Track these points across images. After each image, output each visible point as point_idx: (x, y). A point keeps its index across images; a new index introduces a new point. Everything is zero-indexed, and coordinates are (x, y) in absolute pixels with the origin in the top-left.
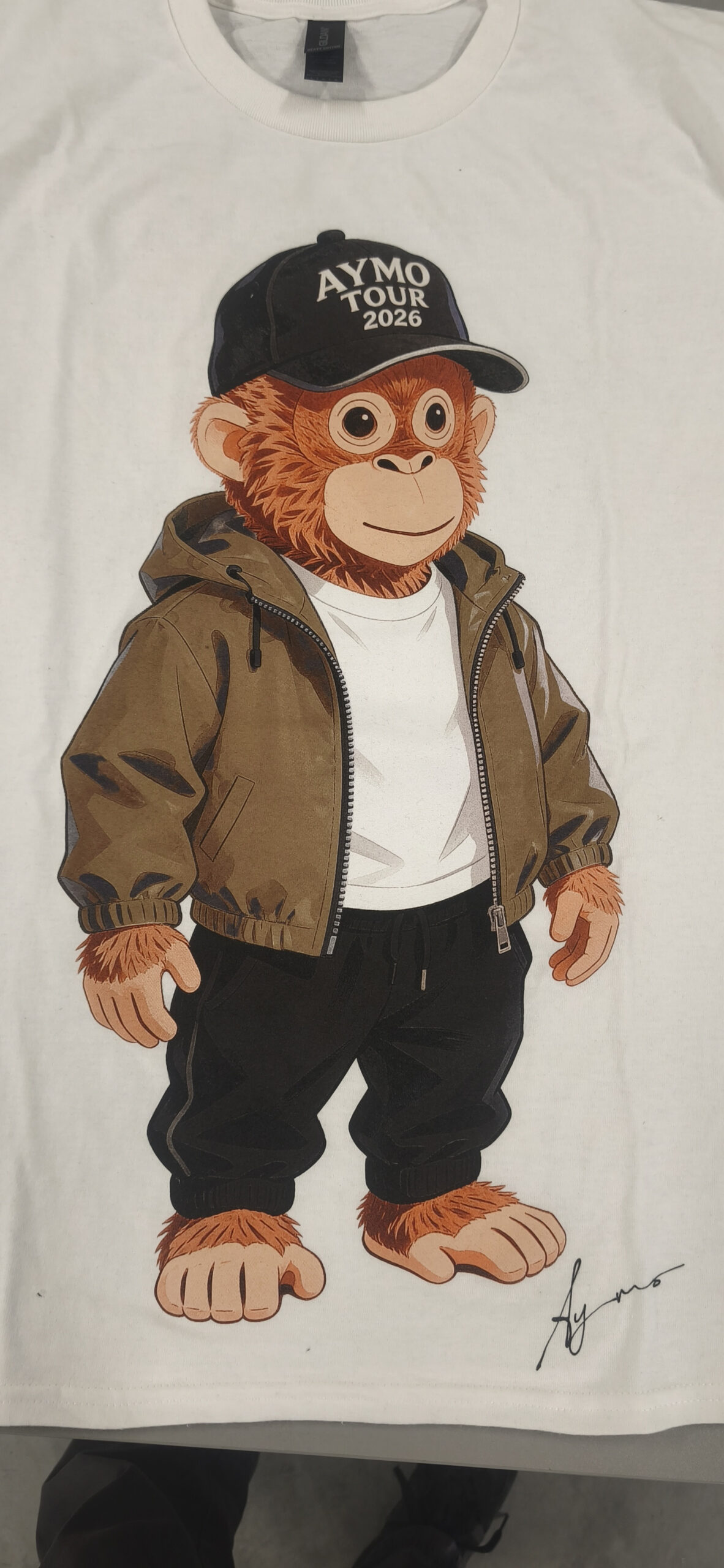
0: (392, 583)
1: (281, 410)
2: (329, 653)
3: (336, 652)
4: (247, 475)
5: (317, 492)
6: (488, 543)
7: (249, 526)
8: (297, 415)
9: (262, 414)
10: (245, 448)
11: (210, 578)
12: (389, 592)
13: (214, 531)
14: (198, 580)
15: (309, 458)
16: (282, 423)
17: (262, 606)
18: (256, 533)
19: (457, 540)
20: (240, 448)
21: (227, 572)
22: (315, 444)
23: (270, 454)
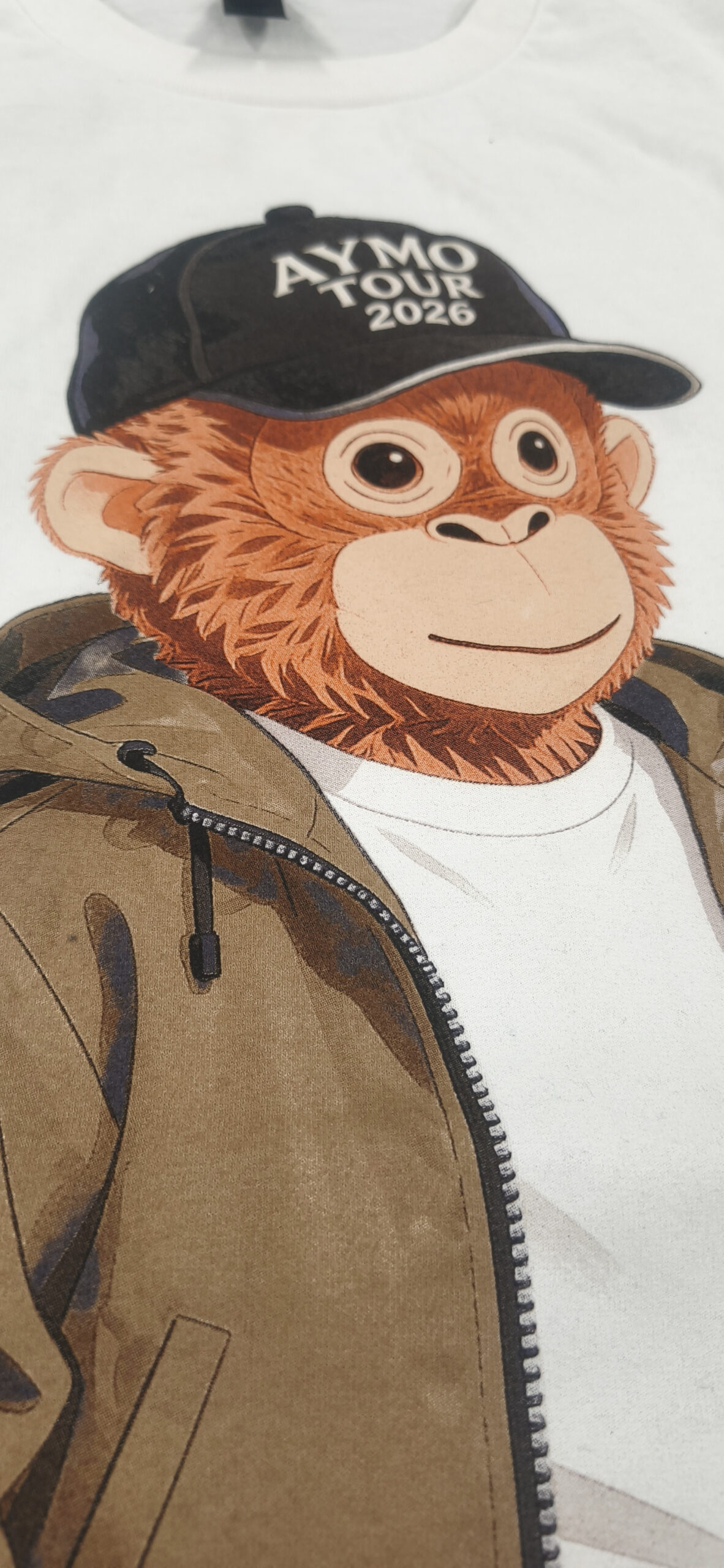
0: (520, 750)
1: (223, 449)
2: (394, 926)
3: (413, 921)
4: (158, 563)
5: (315, 587)
6: (709, 658)
7: (169, 659)
8: (258, 459)
9: (184, 454)
10: (153, 512)
11: (77, 775)
12: (516, 771)
13: (84, 674)
14: (45, 780)
15: (289, 527)
16: (227, 470)
17: (212, 828)
18: (185, 672)
19: (638, 657)
20: (140, 511)
21: (120, 757)
22: (301, 505)
23: (206, 523)
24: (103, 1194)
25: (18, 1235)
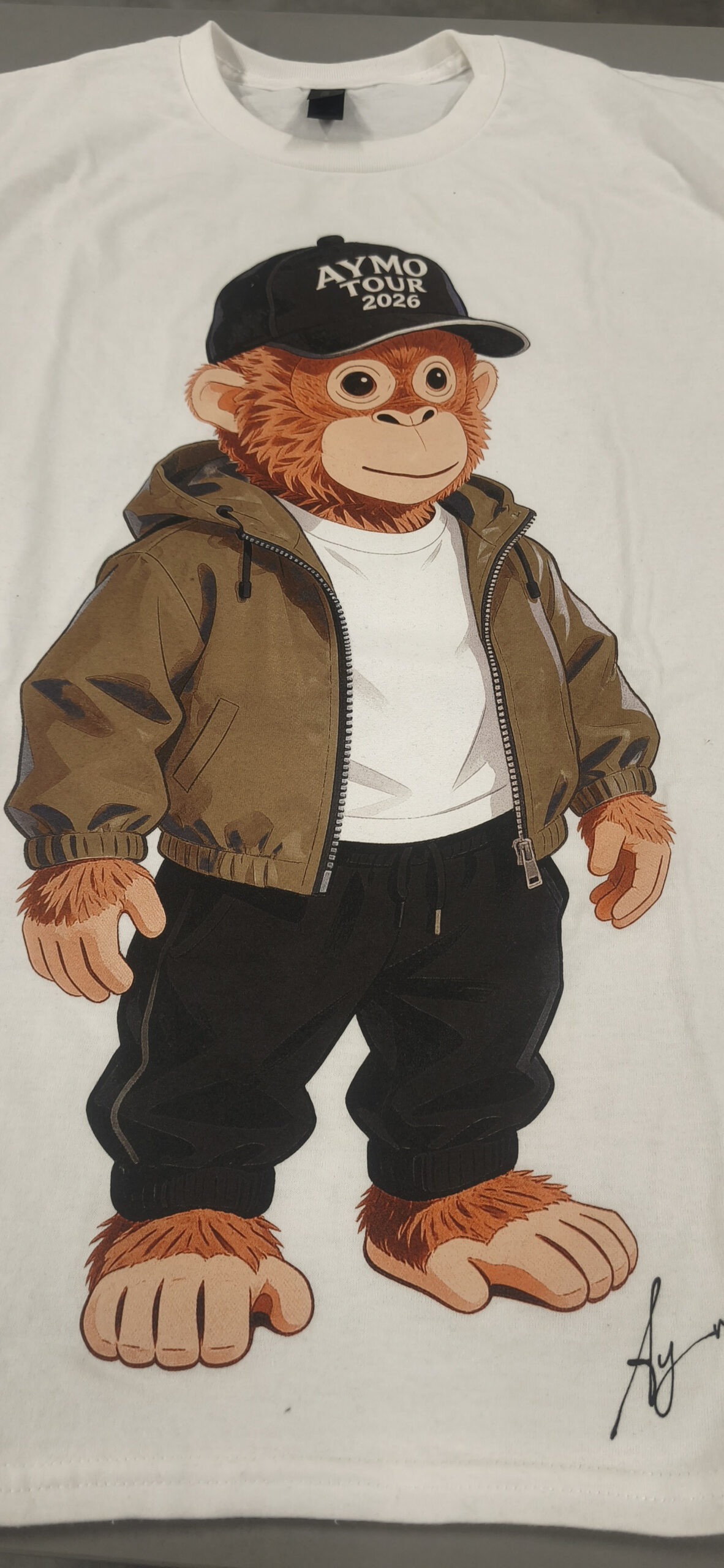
0: (394, 519)
1: (278, 373)
2: (325, 585)
3: (333, 583)
4: (242, 427)
5: (314, 442)
6: (495, 483)
7: (243, 471)
8: (295, 378)
9: (259, 375)
10: (241, 403)
11: (198, 517)
12: (390, 527)
13: (205, 475)
14: (186, 519)
15: (306, 413)
16: (279, 384)
17: (254, 542)
18: (249, 478)
19: (462, 482)
20: (235, 402)
21: (217, 512)
22: (312, 402)
23: (267, 410)
24: (198, 662)
25: (166, 671)
